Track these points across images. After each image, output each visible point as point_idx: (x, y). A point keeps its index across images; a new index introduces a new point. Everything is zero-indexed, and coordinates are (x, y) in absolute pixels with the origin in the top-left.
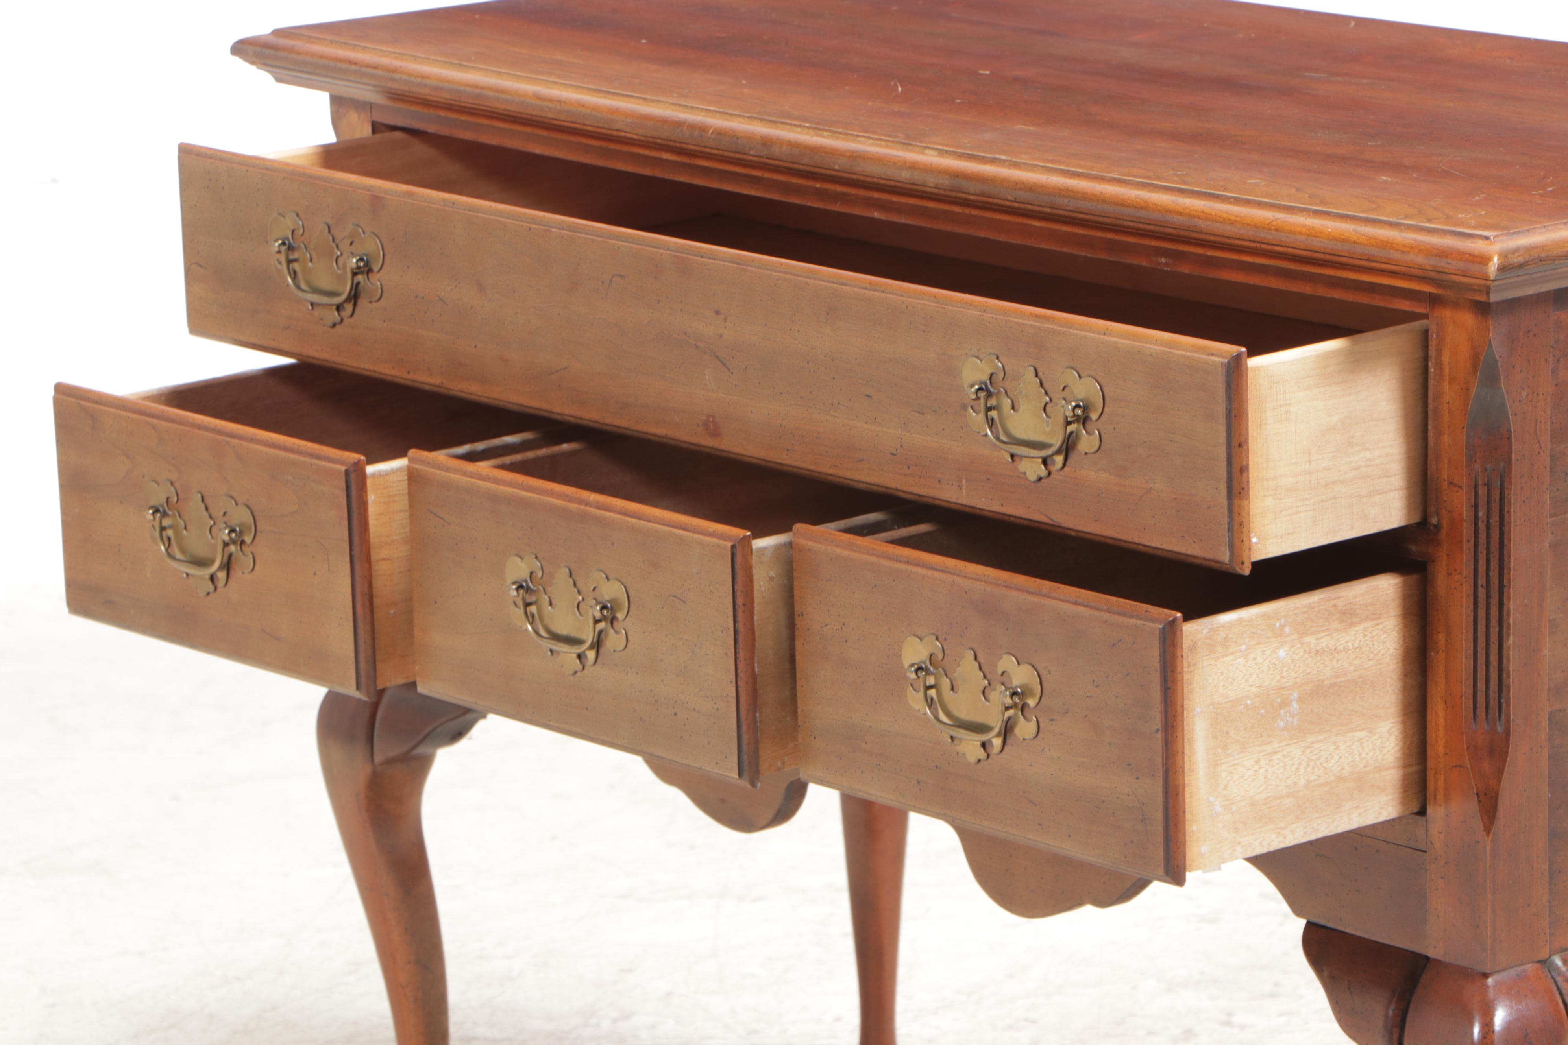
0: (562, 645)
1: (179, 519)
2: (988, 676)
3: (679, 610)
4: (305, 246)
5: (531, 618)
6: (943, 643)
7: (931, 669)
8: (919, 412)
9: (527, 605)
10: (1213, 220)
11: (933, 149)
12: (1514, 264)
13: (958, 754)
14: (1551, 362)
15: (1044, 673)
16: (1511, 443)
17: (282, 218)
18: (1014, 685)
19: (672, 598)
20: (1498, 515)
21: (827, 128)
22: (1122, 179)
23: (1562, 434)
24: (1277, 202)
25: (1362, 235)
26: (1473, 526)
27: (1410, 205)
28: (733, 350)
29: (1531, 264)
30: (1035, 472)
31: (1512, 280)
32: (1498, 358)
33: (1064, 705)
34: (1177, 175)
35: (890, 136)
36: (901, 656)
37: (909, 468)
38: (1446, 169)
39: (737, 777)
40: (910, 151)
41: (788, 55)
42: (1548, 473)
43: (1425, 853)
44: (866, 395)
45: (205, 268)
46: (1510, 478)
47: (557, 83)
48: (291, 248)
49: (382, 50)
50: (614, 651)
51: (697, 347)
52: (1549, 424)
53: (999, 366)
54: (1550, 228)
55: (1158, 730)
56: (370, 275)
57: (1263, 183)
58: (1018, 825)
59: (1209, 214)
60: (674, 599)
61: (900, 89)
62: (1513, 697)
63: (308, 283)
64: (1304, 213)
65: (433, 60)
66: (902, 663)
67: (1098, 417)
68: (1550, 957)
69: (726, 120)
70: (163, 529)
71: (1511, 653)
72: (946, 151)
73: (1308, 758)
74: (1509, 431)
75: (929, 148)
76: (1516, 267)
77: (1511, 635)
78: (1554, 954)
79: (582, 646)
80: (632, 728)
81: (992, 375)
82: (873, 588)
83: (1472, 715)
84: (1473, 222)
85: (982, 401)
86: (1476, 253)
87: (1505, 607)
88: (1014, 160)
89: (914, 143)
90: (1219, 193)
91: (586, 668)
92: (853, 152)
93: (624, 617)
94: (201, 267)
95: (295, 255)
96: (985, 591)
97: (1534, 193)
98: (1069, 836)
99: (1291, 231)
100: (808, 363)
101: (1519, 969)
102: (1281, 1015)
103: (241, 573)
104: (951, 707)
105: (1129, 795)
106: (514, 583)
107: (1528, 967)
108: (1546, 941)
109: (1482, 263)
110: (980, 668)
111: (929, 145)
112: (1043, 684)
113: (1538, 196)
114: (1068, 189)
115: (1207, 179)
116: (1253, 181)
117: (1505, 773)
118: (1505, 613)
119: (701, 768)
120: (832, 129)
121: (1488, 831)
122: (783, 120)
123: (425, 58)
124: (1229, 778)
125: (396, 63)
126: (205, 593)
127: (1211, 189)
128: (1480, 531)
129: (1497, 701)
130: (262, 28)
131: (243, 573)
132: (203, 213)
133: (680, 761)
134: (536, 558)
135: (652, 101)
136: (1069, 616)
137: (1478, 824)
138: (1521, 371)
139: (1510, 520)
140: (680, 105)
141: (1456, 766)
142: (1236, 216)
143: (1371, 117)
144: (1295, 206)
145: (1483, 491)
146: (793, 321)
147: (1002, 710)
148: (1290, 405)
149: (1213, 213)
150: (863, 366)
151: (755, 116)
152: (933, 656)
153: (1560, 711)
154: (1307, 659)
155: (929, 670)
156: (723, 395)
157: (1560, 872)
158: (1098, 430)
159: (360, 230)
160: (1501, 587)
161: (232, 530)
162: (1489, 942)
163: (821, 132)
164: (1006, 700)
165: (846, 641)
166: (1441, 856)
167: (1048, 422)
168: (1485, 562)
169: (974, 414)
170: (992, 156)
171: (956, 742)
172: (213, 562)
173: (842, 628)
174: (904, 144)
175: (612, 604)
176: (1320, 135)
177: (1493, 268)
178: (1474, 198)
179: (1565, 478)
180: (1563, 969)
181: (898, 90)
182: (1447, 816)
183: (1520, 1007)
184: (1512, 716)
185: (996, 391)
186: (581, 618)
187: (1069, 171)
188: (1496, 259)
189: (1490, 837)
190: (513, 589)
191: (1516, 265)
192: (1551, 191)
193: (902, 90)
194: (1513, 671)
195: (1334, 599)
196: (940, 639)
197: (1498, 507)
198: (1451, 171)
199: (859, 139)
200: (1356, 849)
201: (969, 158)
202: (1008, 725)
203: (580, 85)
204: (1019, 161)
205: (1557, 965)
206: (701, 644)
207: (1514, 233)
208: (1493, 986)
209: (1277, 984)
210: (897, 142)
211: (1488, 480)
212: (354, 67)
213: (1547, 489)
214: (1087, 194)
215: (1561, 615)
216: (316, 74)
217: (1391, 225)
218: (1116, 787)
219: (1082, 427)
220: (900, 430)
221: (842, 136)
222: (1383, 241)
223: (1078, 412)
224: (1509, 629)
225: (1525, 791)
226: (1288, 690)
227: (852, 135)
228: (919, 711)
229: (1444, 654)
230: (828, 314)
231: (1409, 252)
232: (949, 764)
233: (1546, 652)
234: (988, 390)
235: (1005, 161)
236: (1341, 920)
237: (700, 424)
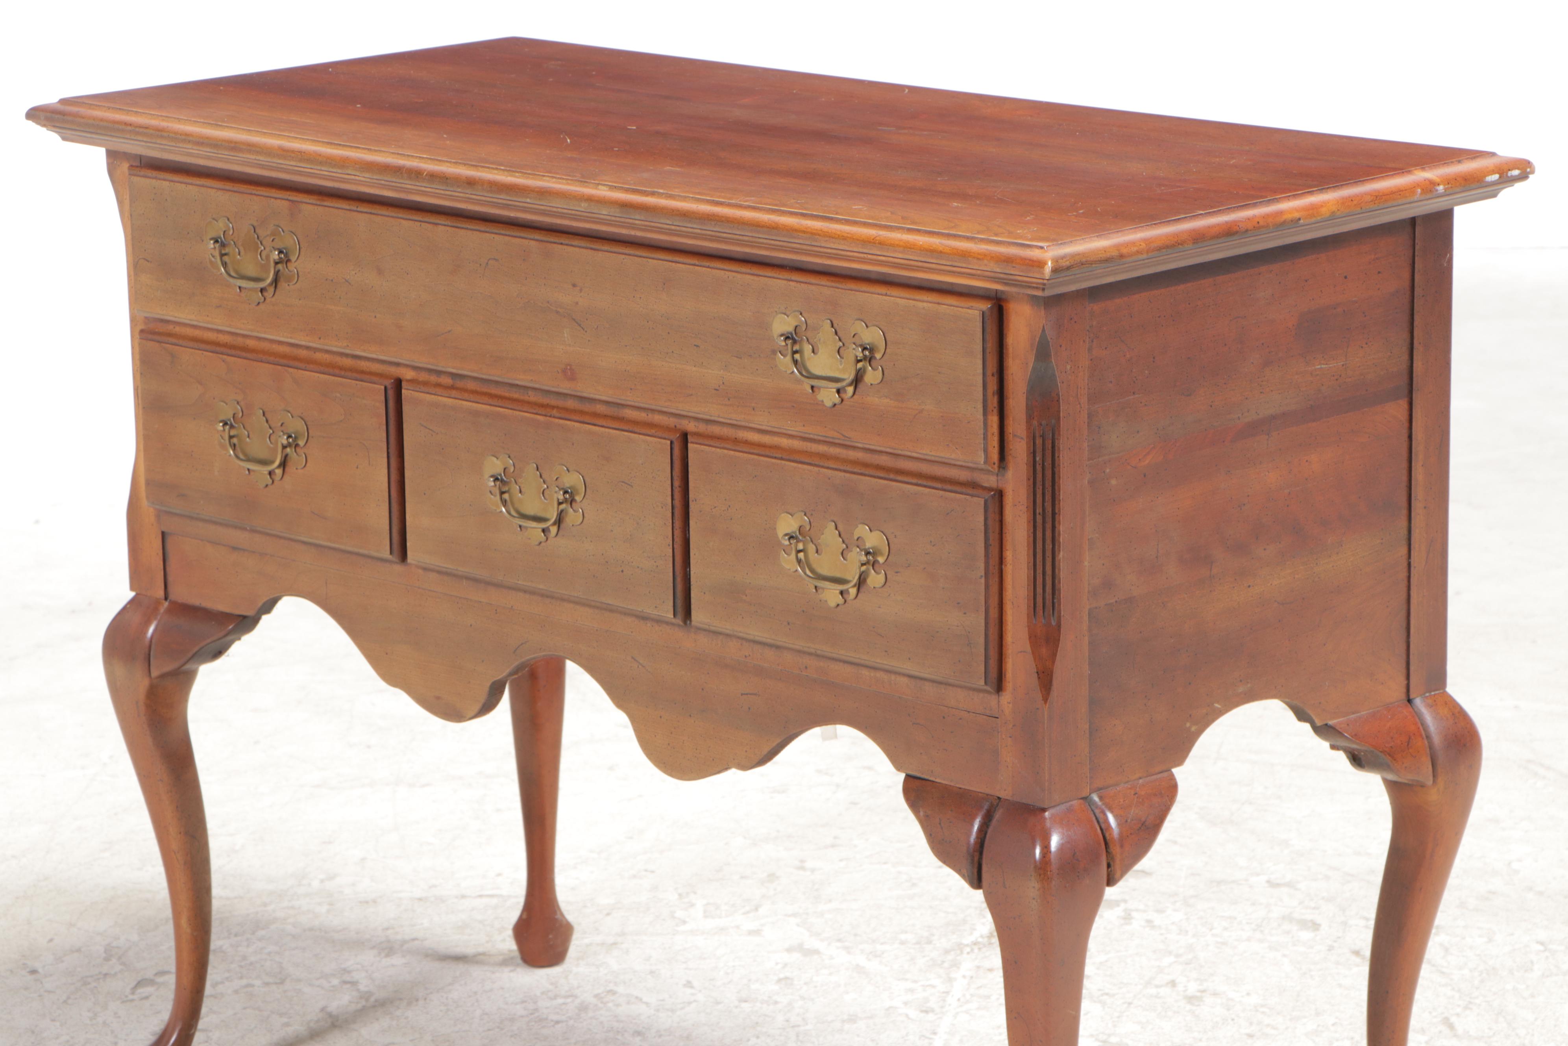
0: (531, 522)
1: (243, 430)
2: (846, 541)
3: (626, 492)
4: (234, 243)
5: (504, 503)
6: (810, 518)
7: (800, 538)
8: (737, 357)
9: (502, 493)
10: (830, 237)
11: (604, 185)
12: (1063, 267)
13: (820, 601)
14: (1087, 343)
15: (891, 537)
16: (1059, 404)
17: (216, 222)
18: (867, 547)
19: (621, 483)
20: (1050, 459)
21: (518, 170)
22: (756, 206)
23: (1096, 397)
24: (879, 222)
25: (948, 246)
26: (1032, 468)
27: (980, 224)
28: (586, 314)
29: (1076, 267)
30: (831, 399)
31: (1061, 279)
32: (1049, 340)
33: (907, 560)
34: (798, 203)
35: (570, 176)
36: (775, 529)
37: (729, 399)
38: (1001, 197)
39: (673, 617)
40: (586, 187)
41: (475, 116)
42: (1087, 427)
43: (997, 719)
44: (695, 345)
45: (151, 262)
46: (1059, 431)
47: (297, 138)
48: (223, 245)
49: (151, 114)
50: (573, 525)
51: (557, 312)
52: (1086, 389)
53: (802, 320)
54: (1087, 240)
55: (982, 576)
56: (288, 264)
57: (865, 209)
58: (868, 653)
59: (827, 232)
60: (623, 484)
61: (569, 140)
62: (1063, 598)
63: (236, 272)
64: (900, 231)
65: (194, 121)
66: (776, 534)
67: (881, 356)
68: (1090, 794)
69: (436, 165)
70: (231, 437)
71: (1061, 564)
72: (615, 187)
74: (1058, 395)
75: (601, 184)
76: (1064, 269)
77: (1061, 551)
78: (1093, 793)
79: (548, 522)
80: (587, 583)
81: (796, 327)
82: (754, 478)
83: (1033, 613)
84: (1029, 236)
85: (789, 346)
86: (1035, 259)
87: (1056, 529)
88: (670, 193)
89: (589, 181)
90: (833, 216)
91: (549, 539)
92: (541, 188)
93: (581, 499)
94: (148, 261)
95: (227, 250)
96: (845, 477)
97: (1069, 214)
98: (909, 659)
99: (891, 244)
100: (648, 322)
101: (1068, 804)
102: (841, 860)
103: (295, 468)
104: (814, 566)
105: (958, 626)
106: (492, 476)
107: (1075, 802)
108: (1087, 783)
109: (1039, 267)
110: (840, 535)
111: (601, 183)
112: (890, 545)
113: (1073, 217)
114: (714, 215)
115: (821, 206)
116: (856, 207)
117: (1057, 656)
118: (1057, 535)
119: (642, 611)
120: (522, 171)
121: (1045, 699)
122: (482, 165)
123: (187, 120)
125: (164, 124)
126: (264, 485)
127: (826, 213)
128: (1037, 472)
129: (1051, 601)
130: (50, 98)
131: (297, 469)
132: (149, 220)
133: (626, 607)
134: (509, 457)
135: (376, 151)
136: (912, 494)
137: (1039, 696)
138: (1066, 349)
139: (1060, 463)
140: (398, 154)
141: (1021, 652)
142: (848, 233)
143: (936, 159)
144: (893, 226)
145: (1039, 441)
146: (636, 290)
147: (859, 566)
149: (830, 232)
150: (693, 323)
151: (459, 161)
152: (802, 527)
153: (1096, 608)
155: (799, 538)
156: (578, 349)
157: (1097, 730)
158: (881, 366)
159: (280, 230)
160: (1054, 514)
161: (289, 436)
162: (1047, 784)
163: (514, 173)
164: (862, 558)
165: (731, 519)
166: (1009, 721)
167: (841, 361)
168: (1041, 496)
169: (782, 357)
170: (652, 190)
171: (820, 591)
172: (272, 462)
173: (728, 509)
174: (581, 181)
175: (572, 490)
176: (900, 172)
177: (1048, 270)
178: (1026, 218)
179: (1099, 431)
180: (1100, 803)
181: (567, 142)
182: (1014, 690)
183: (1070, 833)
184: (1062, 612)
185: (800, 339)
186: (546, 501)
187: (713, 200)
188: (1050, 263)
189: (1047, 705)
190: (491, 481)
191: (1064, 268)
192: (1083, 213)
193: (570, 142)
194: (1063, 578)
196: (807, 515)
197: (1051, 454)
198: (1005, 199)
199: (544, 178)
200: (944, 718)
201: (634, 192)
202: (862, 577)
203: (315, 139)
204: (673, 193)
205: (1095, 800)
206: (645, 517)
207: (1061, 244)
208: (1050, 818)
209: (835, 838)
210: (576, 180)
211: (1043, 433)
212: (129, 128)
213: (1086, 439)
214: (729, 218)
215: (1097, 535)
216: (97, 134)
217: (968, 238)
218: (947, 621)
219: (868, 364)
220: (722, 371)
221: (531, 176)
222: (963, 251)
223: (866, 353)
224: (1059, 546)
225: (1072, 669)
227: (539, 175)
228: (790, 569)
229: (1011, 567)
230: (664, 284)
231: (983, 259)
232: (813, 608)
233: (1086, 563)
234: (793, 339)
235: (663, 194)
236: (932, 772)
237: (560, 371)
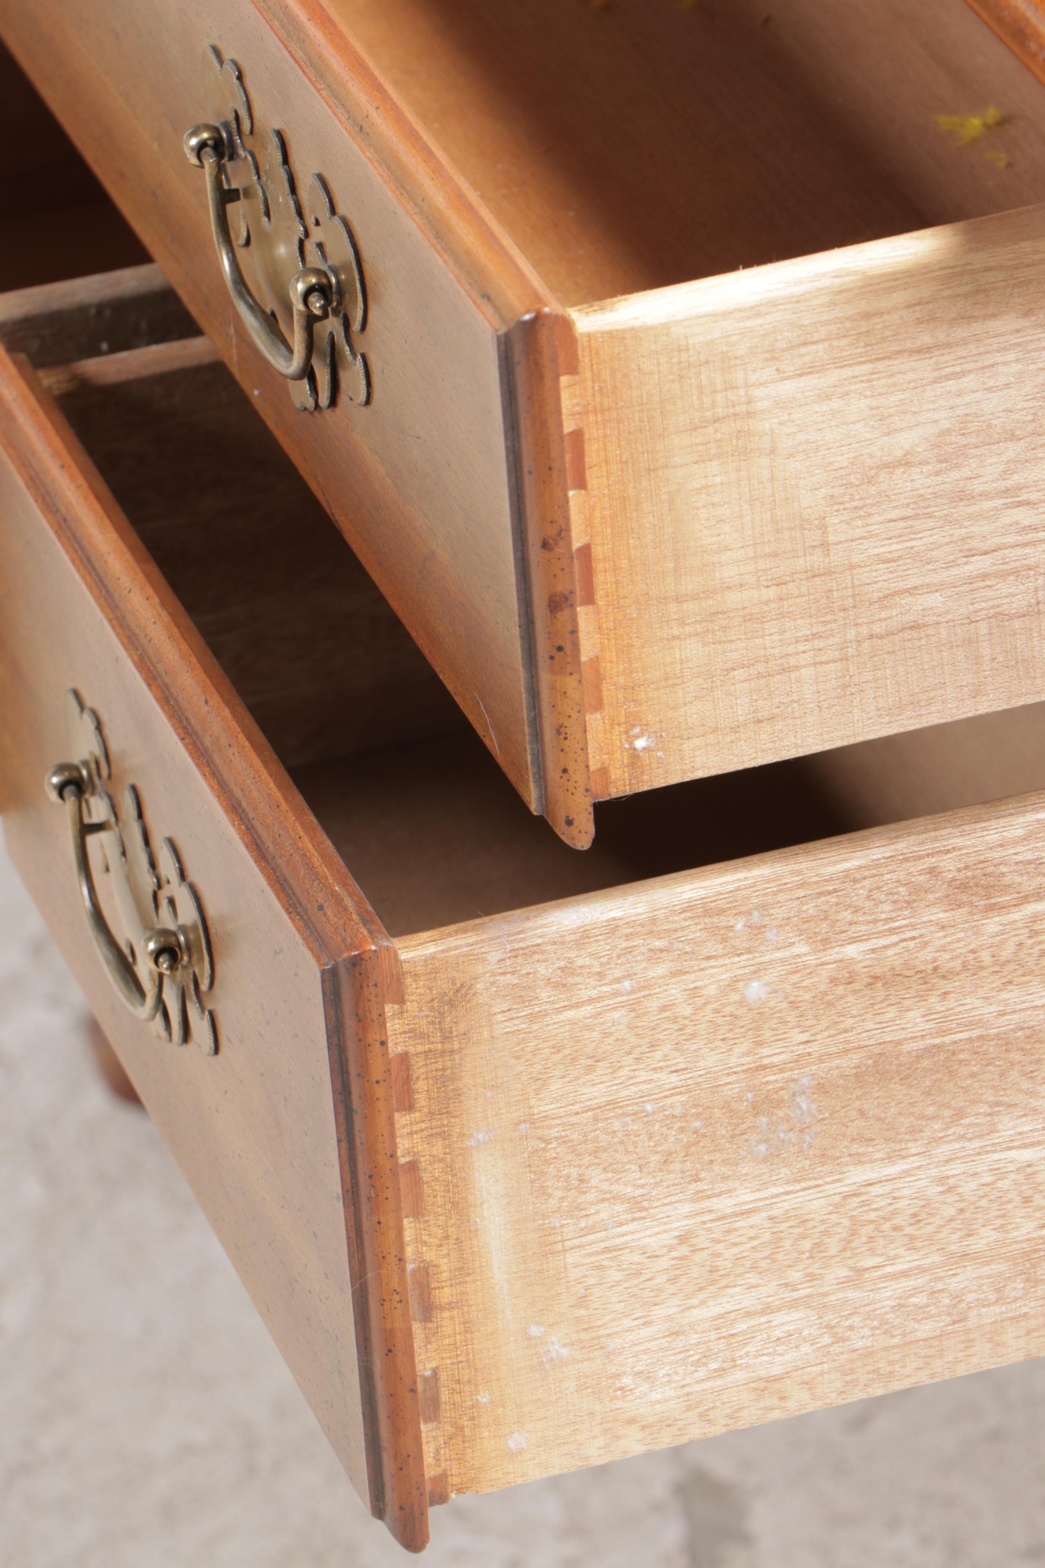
73: (852, 1218)
124: (591, 1281)
148: (749, 415)
154: (842, 997)
195: (932, 855)
226: (782, 1071)
